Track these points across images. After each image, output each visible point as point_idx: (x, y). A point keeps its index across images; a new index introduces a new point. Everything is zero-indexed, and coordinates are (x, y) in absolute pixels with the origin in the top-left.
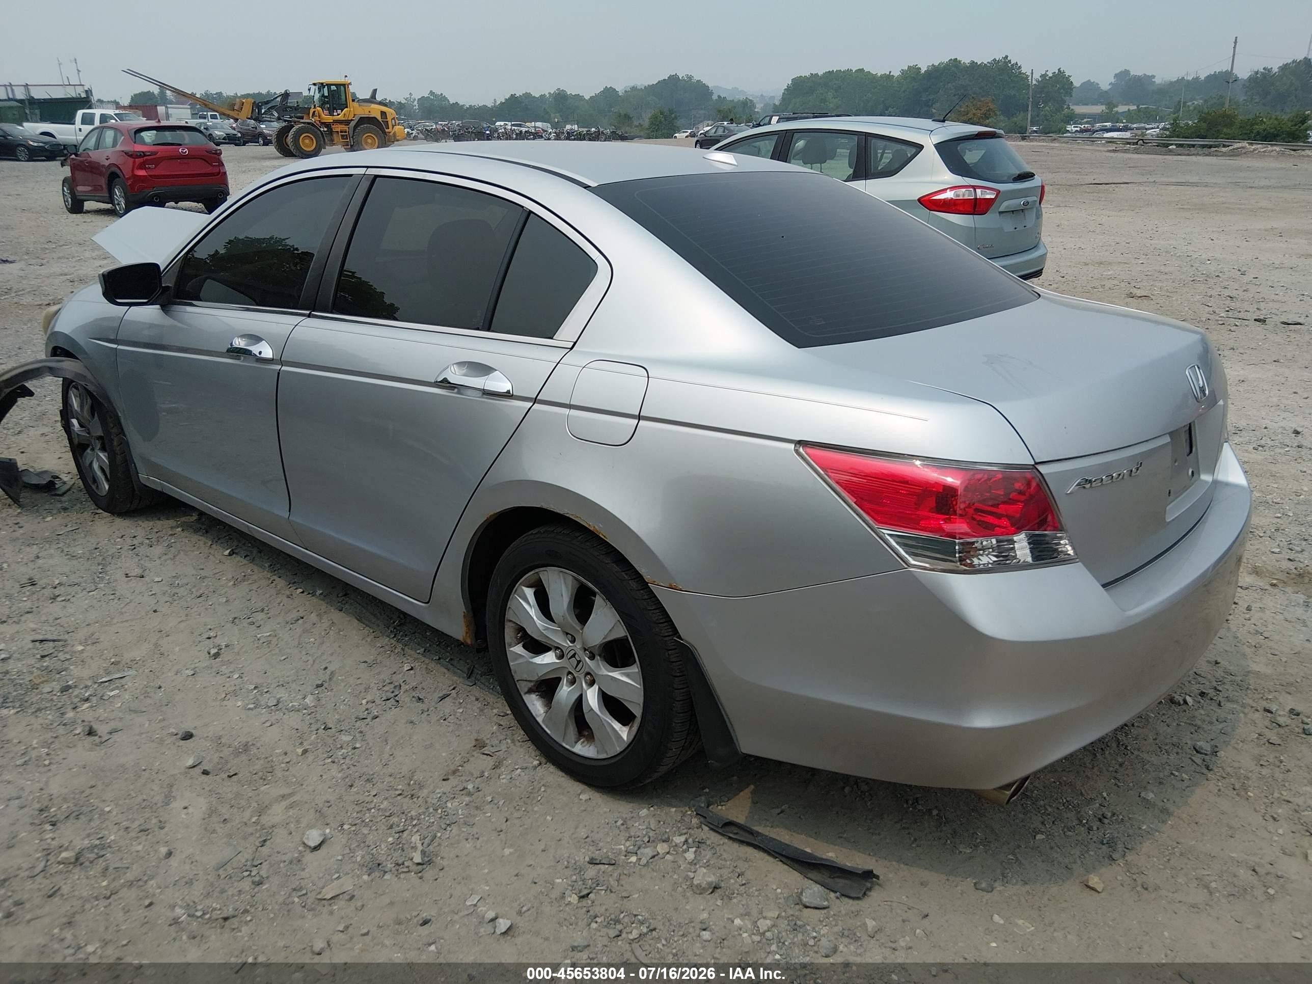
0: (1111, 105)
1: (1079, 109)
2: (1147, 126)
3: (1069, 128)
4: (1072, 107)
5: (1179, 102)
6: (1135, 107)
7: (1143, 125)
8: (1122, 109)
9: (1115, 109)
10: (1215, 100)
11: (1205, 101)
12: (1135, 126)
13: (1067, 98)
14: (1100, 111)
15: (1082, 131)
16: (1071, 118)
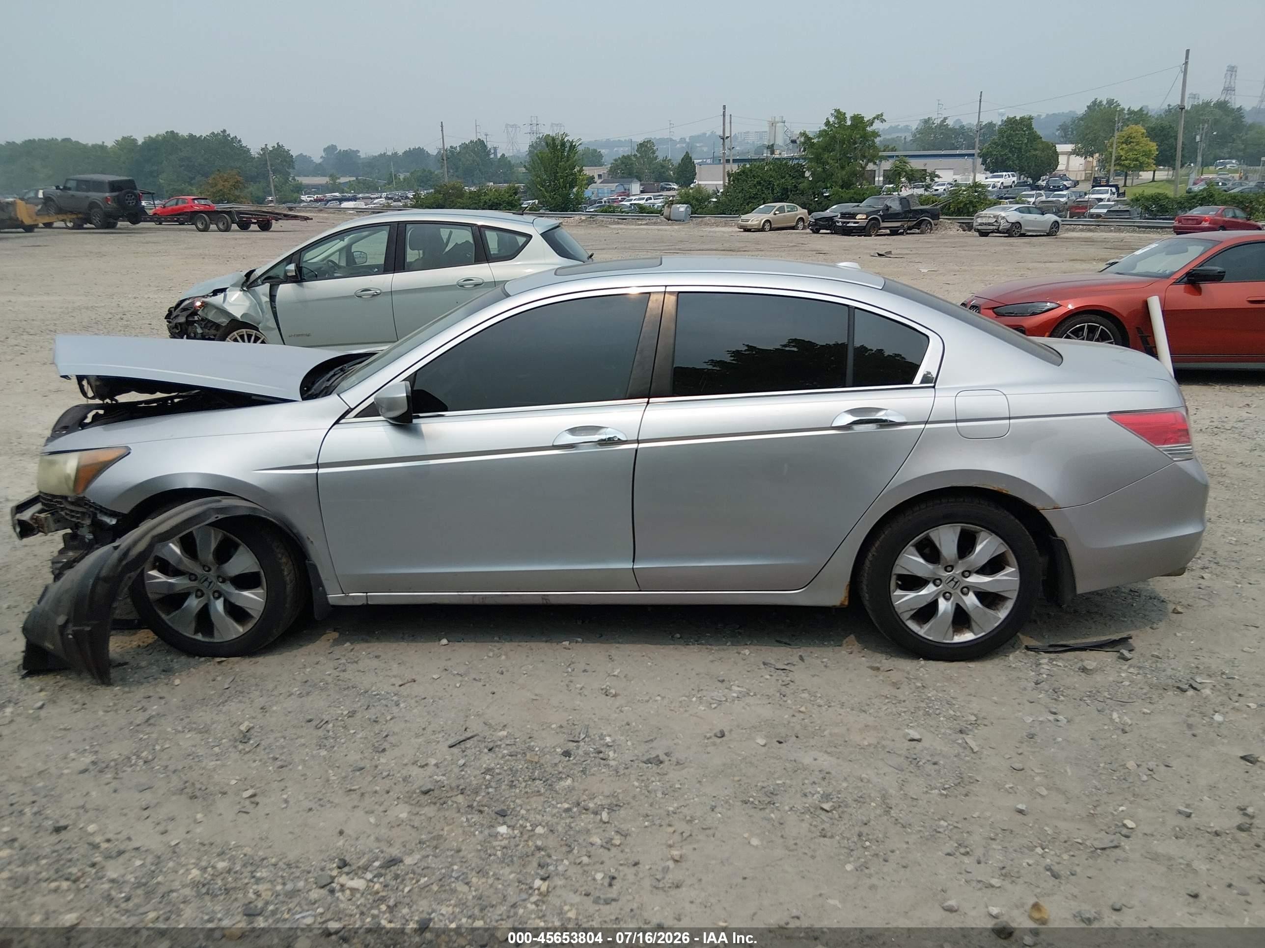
0: (333, 177)
1: (305, 180)
2: (372, 196)
3: (304, 198)
4: (297, 178)
5: (391, 174)
6: (354, 179)
7: (367, 195)
8: (343, 180)
9: (338, 181)
10: (419, 174)
11: (412, 173)
12: (360, 195)
13: (291, 170)
14: (324, 182)
15: (316, 201)
16: (300, 189)
